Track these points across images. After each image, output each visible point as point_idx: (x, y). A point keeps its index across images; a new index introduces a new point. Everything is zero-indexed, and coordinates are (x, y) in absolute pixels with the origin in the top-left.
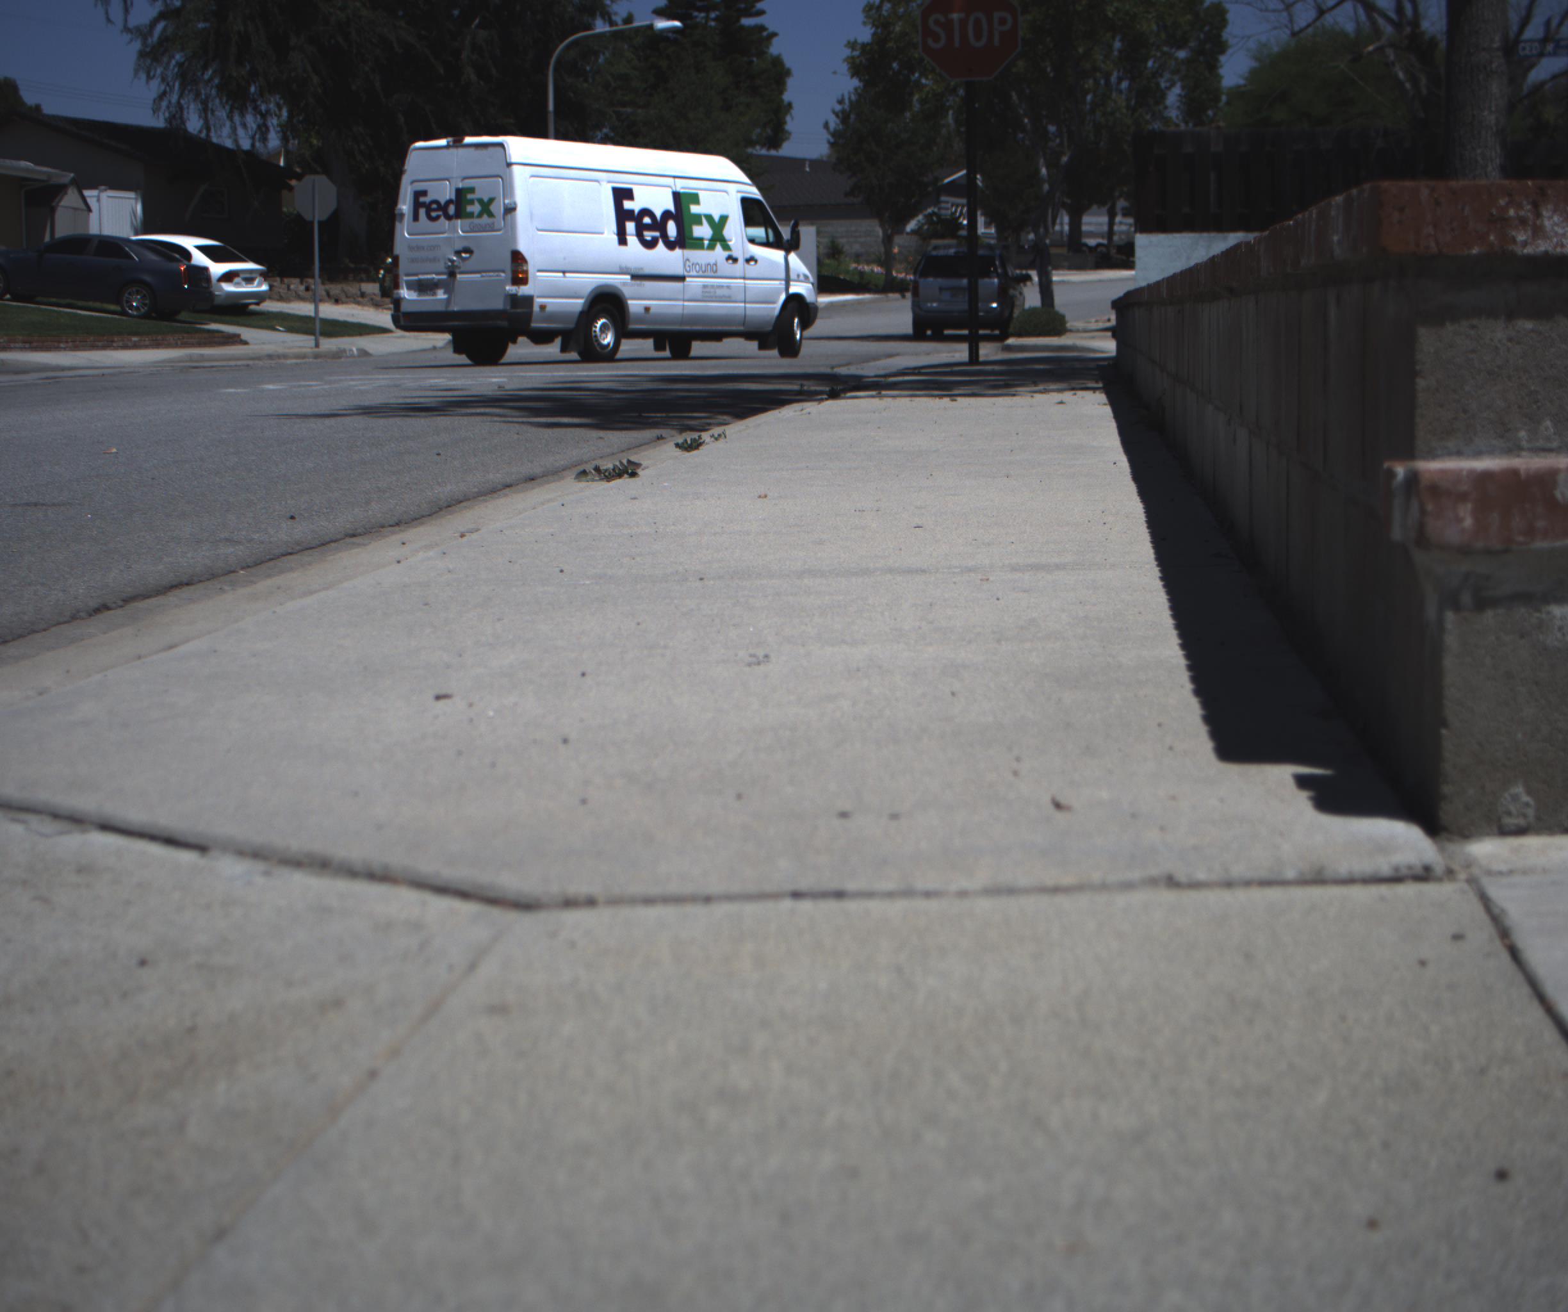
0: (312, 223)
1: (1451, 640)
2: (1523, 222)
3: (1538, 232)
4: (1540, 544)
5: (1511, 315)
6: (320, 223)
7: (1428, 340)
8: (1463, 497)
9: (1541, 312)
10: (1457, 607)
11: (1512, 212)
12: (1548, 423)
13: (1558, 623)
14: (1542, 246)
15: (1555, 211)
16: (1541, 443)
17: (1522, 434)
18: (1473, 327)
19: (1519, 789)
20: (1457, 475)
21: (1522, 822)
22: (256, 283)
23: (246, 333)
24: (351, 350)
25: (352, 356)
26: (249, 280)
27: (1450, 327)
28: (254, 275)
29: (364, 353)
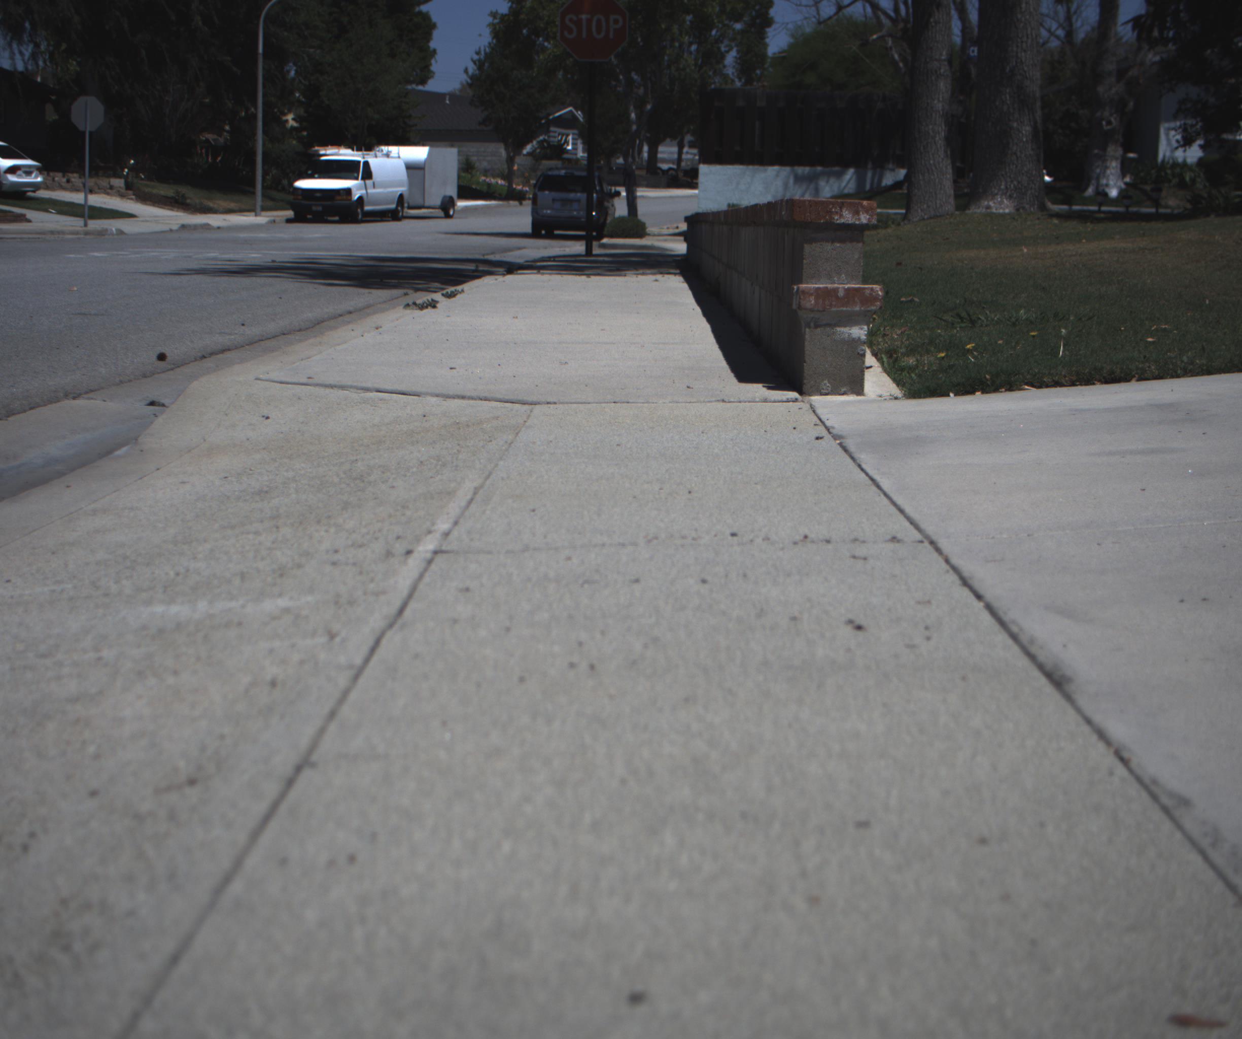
0: (84, 133)
1: (807, 337)
2: (837, 213)
3: (841, 216)
4: (834, 309)
5: (833, 242)
6: (91, 133)
7: (807, 248)
8: (812, 294)
9: (842, 241)
10: (809, 327)
11: (833, 210)
12: (843, 275)
13: (838, 333)
14: (842, 221)
15: (846, 210)
16: (841, 282)
17: (835, 279)
18: (821, 245)
19: (826, 382)
20: (810, 289)
21: (826, 391)
22: (33, 175)
23: (30, 214)
24: (112, 230)
25: (113, 234)
26: (28, 173)
27: (814, 245)
28: (32, 170)
29: (120, 232)
